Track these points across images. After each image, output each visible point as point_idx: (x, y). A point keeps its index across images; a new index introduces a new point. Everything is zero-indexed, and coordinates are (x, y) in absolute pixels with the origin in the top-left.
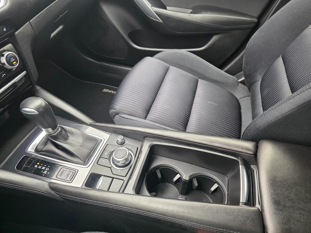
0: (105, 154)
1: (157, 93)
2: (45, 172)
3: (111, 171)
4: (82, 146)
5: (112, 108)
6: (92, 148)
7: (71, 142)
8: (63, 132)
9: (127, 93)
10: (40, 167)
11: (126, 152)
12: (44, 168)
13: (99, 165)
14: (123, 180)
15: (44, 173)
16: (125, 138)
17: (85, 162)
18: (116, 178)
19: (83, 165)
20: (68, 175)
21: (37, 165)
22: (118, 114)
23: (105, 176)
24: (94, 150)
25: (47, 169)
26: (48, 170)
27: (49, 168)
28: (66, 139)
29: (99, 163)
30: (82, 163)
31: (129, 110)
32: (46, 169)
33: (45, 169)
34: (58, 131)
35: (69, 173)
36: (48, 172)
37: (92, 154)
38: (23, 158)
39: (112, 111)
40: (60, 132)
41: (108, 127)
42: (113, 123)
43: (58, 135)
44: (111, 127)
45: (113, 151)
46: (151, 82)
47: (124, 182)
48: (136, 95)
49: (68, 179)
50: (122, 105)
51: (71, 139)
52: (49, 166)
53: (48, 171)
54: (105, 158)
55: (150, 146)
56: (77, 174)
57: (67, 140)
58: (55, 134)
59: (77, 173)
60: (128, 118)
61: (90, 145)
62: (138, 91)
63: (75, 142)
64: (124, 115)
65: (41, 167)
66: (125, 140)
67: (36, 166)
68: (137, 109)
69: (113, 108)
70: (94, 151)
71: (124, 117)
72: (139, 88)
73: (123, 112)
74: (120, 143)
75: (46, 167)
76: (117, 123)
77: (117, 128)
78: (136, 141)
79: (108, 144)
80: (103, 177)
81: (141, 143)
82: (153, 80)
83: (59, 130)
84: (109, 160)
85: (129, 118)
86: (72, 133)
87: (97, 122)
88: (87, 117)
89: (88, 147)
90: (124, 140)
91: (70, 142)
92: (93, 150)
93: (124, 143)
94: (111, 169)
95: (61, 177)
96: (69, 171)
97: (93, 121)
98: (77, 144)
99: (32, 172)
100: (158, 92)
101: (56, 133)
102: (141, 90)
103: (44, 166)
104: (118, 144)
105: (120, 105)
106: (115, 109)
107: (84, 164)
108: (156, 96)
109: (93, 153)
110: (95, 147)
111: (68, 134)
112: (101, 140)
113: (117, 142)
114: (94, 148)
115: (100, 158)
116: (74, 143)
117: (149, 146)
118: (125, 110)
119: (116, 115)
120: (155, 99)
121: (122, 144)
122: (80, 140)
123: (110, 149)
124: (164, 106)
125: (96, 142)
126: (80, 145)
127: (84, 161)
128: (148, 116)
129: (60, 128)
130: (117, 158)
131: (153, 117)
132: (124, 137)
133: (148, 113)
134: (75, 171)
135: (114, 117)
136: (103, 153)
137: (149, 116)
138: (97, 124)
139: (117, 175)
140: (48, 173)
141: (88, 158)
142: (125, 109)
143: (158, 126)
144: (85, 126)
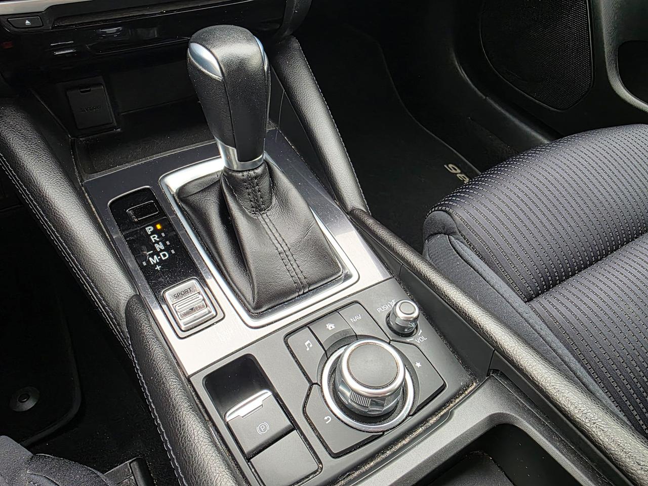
0: (330, 326)
1: (617, 249)
2: (154, 260)
3: (308, 396)
4: (283, 255)
5: (444, 208)
6: (304, 281)
7: (265, 226)
8: (265, 183)
9: (516, 190)
10: (154, 238)
11: (392, 378)
12: (159, 247)
13: (288, 347)
14: (320, 462)
15: (151, 259)
16: (423, 323)
17: (258, 307)
18: (302, 433)
19: (248, 311)
20: (192, 309)
21: (152, 229)
22: (449, 232)
23: (277, 396)
24: (310, 291)
25: (164, 256)
26: (163, 258)
27: (170, 253)
28: (259, 207)
29: (290, 340)
30: (249, 304)
31: (491, 243)
32: (161, 254)
33: (162, 250)
34: (252, 173)
35: (200, 307)
36: (157, 263)
37: (293, 296)
38: (141, 190)
39: (437, 215)
40: (256, 178)
41: (393, 250)
42: (419, 249)
43: (244, 181)
44: (403, 259)
45: (357, 337)
46: (620, 204)
47: (315, 472)
48: (544, 214)
49: (181, 323)
50: (477, 215)
51: (272, 217)
52: (173, 252)
53: (161, 262)
54: (319, 341)
55: (496, 422)
56: (213, 324)
57: (261, 210)
58: (240, 174)
59: (217, 322)
60: (474, 263)
61: (307, 267)
62: (556, 203)
63: (274, 231)
64: (466, 248)
65: (158, 240)
66: (417, 328)
67: (149, 229)
68: (518, 256)
69: (447, 209)
70: (304, 293)
71: (462, 252)
72: (568, 197)
73: (467, 237)
74: (395, 327)
75: (167, 249)
76: (428, 258)
77: (419, 274)
78: (455, 357)
79: (356, 302)
80: (270, 393)
81: (465, 377)
82: (630, 198)
83: (256, 171)
84: (327, 356)
85: (477, 267)
86: (285, 203)
87: (374, 216)
88: (358, 186)
89: (298, 270)
90: (413, 325)
91: (263, 222)
92: (304, 287)
93: (409, 335)
94: (310, 389)
95: (175, 301)
96: (204, 300)
97: (366, 208)
98: (275, 242)
99: (128, 239)
100: (622, 245)
101: (245, 173)
102: (569, 208)
103: (164, 244)
104: (388, 323)
105: (473, 212)
106: (449, 214)
107: (252, 311)
108: (607, 255)
109: (299, 296)
110: (316, 283)
111: (274, 200)
112: (348, 277)
113: (388, 316)
114: (310, 285)
115: (305, 325)
116: (269, 232)
117: (492, 418)
118: (477, 235)
119: (440, 233)
120: (597, 261)
121: (402, 333)
122: (291, 235)
123: (355, 321)
124: (622, 304)
125: (329, 271)
126: (280, 249)
127: (257, 303)
128: (542, 299)
129: (265, 169)
130: (351, 374)
131: (555, 313)
132: (422, 318)
133: (548, 289)
134: (214, 314)
135: (432, 235)
136: (325, 319)
137: (544, 302)
138: (370, 222)
139: (314, 429)
140: (158, 268)
141: (276, 303)
142: (482, 233)
143: (567, 359)
144: (335, 205)
